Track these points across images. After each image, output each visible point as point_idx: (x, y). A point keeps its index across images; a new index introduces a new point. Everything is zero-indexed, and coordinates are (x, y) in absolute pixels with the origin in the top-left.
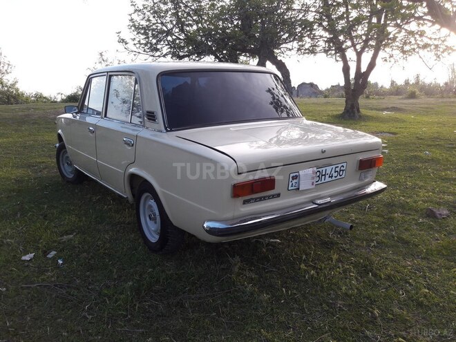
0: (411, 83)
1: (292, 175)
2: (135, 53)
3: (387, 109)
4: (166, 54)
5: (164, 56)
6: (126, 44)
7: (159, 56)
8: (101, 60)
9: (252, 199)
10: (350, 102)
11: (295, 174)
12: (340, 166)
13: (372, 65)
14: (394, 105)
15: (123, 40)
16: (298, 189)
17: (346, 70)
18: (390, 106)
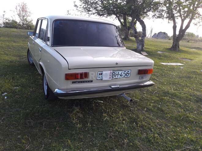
1: (99, 73)
3: (195, 48)
4: (95, 13)
5: (93, 14)
6: (77, 7)
7: (91, 14)
8: (68, 14)
10: (175, 43)
11: (100, 73)
12: (127, 71)
13: (188, 27)
14: (199, 47)
15: (76, 5)
16: (102, 79)
17: (175, 28)
18: (197, 46)
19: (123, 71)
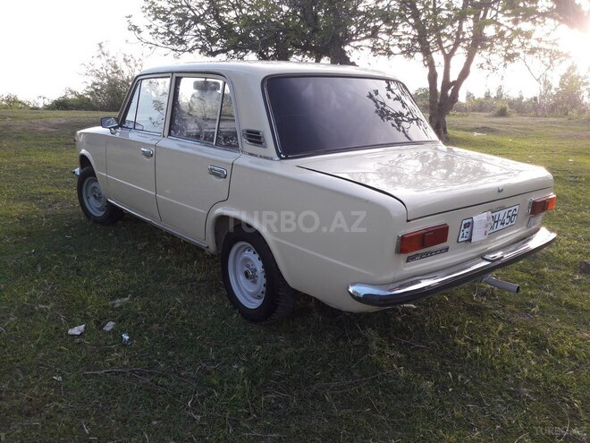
0: (493, 96)
2: (151, 46)
3: (477, 129)
4: (193, 49)
5: (190, 51)
6: (140, 32)
7: (183, 51)
8: (100, 53)
9: (417, 255)
10: (435, 120)
11: (467, 221)
12: (513, 209)
13: (464, 73)
14: (485, 125)
15: (135, 27)
16: (470, 240)
17: (432, 77)
18: (480, 125)
19: (507, 210)
